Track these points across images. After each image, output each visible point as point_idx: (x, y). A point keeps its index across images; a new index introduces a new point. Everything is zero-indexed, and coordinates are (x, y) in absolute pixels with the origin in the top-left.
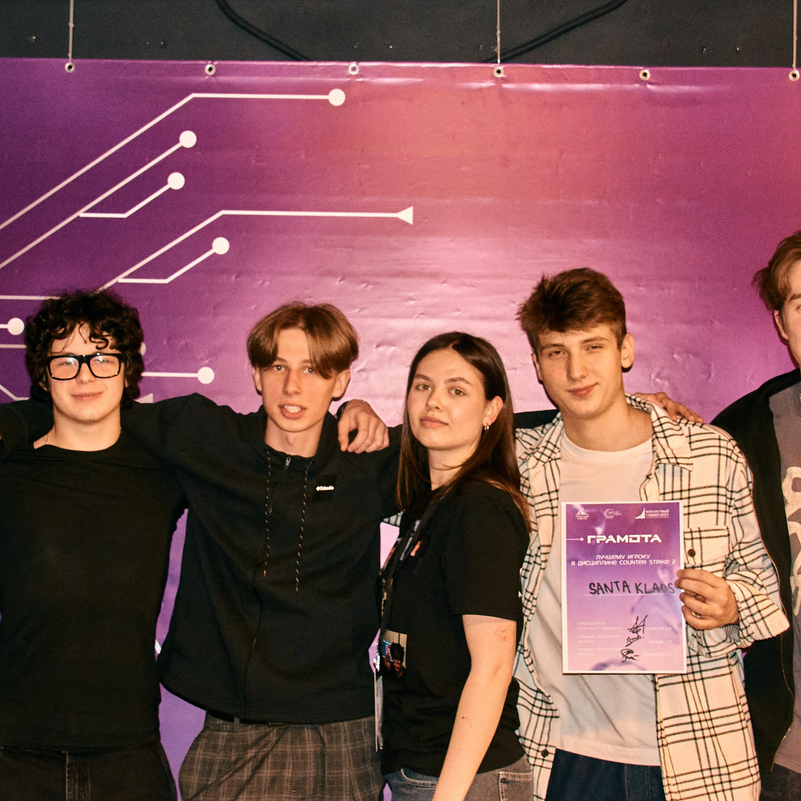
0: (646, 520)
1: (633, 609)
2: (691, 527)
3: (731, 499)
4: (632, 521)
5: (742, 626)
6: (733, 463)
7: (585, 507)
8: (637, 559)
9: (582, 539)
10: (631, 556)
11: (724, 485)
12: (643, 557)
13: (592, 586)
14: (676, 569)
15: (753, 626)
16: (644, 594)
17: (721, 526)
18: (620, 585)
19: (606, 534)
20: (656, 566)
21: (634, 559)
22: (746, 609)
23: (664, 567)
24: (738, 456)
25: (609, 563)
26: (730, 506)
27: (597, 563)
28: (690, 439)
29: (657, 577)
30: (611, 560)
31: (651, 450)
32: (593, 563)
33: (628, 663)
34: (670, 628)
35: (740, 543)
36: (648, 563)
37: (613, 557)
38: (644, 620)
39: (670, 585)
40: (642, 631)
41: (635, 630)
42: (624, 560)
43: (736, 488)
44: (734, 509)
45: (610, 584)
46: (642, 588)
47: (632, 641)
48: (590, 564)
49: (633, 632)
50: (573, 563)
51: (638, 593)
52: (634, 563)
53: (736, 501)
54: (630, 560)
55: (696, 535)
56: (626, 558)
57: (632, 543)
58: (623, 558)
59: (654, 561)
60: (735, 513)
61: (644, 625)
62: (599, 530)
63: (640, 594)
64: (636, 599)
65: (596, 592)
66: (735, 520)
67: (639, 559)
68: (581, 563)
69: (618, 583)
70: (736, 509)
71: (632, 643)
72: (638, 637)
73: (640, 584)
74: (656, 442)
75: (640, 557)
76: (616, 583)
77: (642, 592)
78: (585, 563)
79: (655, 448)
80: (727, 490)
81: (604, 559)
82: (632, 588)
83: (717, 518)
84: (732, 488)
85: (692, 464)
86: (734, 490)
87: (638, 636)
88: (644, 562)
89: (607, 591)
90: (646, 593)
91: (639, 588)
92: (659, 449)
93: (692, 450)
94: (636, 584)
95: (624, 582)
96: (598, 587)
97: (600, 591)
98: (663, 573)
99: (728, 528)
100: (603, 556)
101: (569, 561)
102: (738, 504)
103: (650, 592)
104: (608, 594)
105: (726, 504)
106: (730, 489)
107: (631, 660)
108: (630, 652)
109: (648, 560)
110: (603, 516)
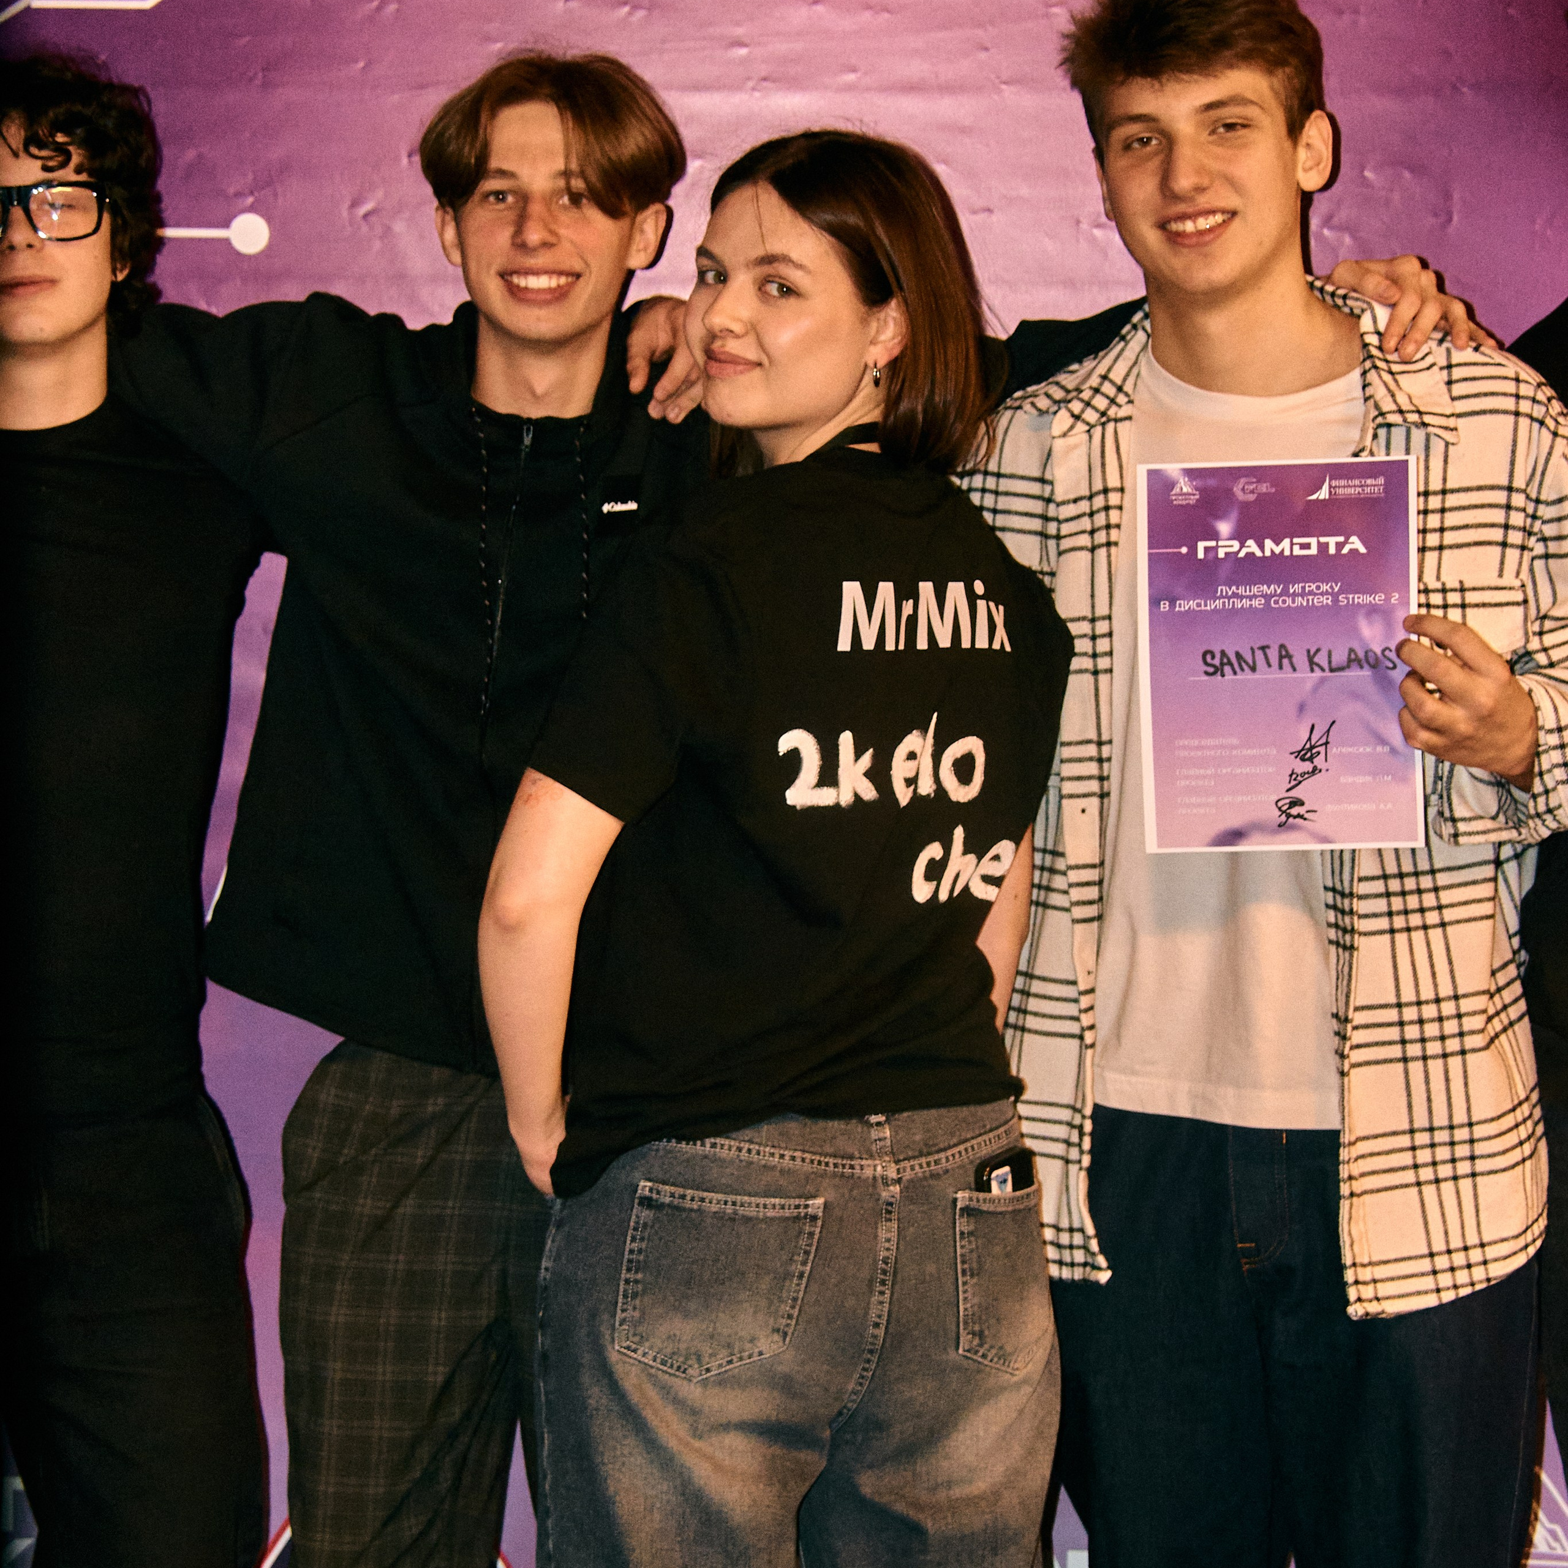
0: (1333, 502)
1: (1302, 708)
2: (1443, 578)
3: (1534, 517)
4: (1300, 507)
6: (1546, 436)
7: (1190, 473)
8: (1311, 593)
9: (1184, 550)
10: (1296, 588)
11: (1523, 487)
12: (1325, 587)
13: (1209, 658)
14: (1401, 615)
16: (1328, 674)
17: (1509, 579)
18: (1273, 654)
19: (1240, 536)
20: (1355, 608)
21: (1303, 594)
23: (1372, 610)
24: (1557, 422)
25: (1246, 603)
26: (1530, 534)
27: (1219, 603)
28: (1450, 374)
29: (1355, 631)
30: (1250, 598)
32: (1211, 606)
33: (1293, 828)
34: (1385, 749)
35: (1545, 617)
36: (1336, 601)
37: (1255, 590)
38: (1328, 731)
39: (1387, 653)
40: (1322, 756)
41: (1306, 754)
42: (1281, 595)
44: (1538, 540)
45: (1250, 652)
46: (1321, 659)
47: (1299, 778)
48: (1203, 608)
49: (1303, 759)
50: (1165, 606)
51: (1312, 670)
52: (1305, 604)
53: (1544, 522)
54: (1295, 595)
55: (1454, 598)
56: (1285, 592)
57: (1297, 556)
58: (1279, 591)
59: (1351, 596)
60: (1539, 549)
61: (1327, 743)
62: (1224, 528)
63: (1318, 673)
64: (1309, 686)
65: (1218, 670)
66: (1539, 564)
67: (1315, 594)
68: (1183, 606)
69: (1268, 651)
70: (1544, 539)
71: (1300, 782)
72: (1315, 771)
73: (1318, 650)
74: (1372, 376)
75: (1318, 588)
76: (1263, 648)
77: (1323, 670)
78: (1192, 604)
79: (1369, 391)
80: (1528, 497)
81: (1235, 595)
82: (1301, 660)
83: (1502, 563)
84: (1539, 492)
85: (1456, 429)
86: (1543, 497)
87: (1315, 768)
88: (1327, 601)
89: (1242, 670)
90: (1332, 670)
91: (1316, 660)
92: (1379, 392)
93: (1453, 399)
94: (1308, 651)
95: (1282, 646)
96: (1221, 660)
97: (1227, 669)
98: (1370, 623)
99: (1523, 586)
100: (1234, 588)
101: (1154, 602)
102: (1550, 530)
103: (1341, 669)
104: (1248, 675)
105: (1524, 529)
106: (1534, 495)
107: (1299, 821)
108: (1297, 802)
109: (1335, 596)
110: (1232, 495)
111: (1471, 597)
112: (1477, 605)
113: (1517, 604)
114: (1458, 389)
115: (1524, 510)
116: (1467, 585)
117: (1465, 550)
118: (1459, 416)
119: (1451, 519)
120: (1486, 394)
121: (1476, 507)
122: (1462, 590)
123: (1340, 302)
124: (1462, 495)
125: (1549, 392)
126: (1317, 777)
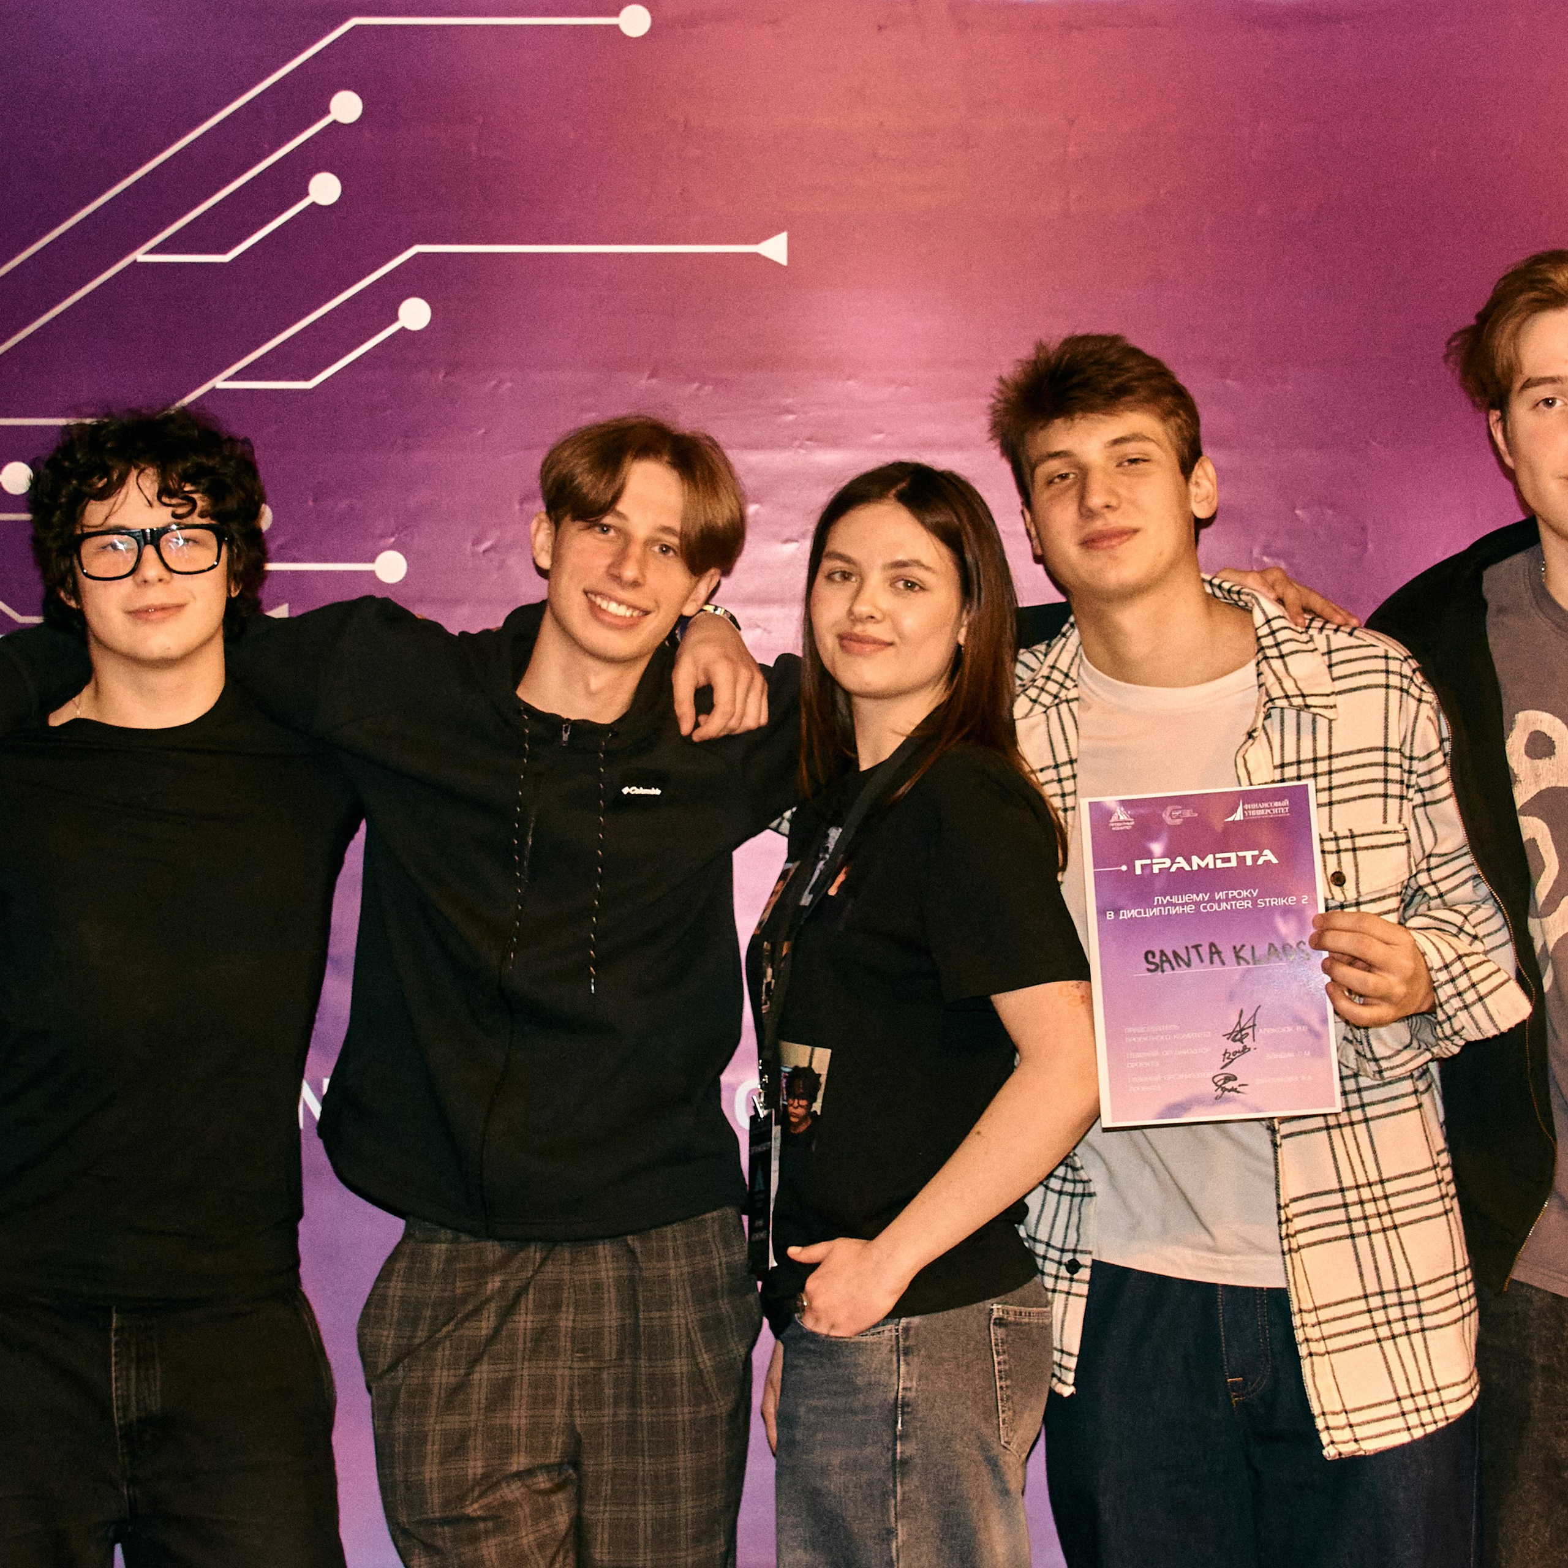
0: (1247, 821)
1: (1231, 996)
2: (1335, 829)
3: (1410, 772)
4: (1219, 828)
5: (1441, 1017)
6: (1413, 703)
7: (1126, 804)
8: (1234, 899)
9: (1124, 868)
10: (1221, 895)
11: (1398, 747)
12: (1245, 893)
13: (1150, 956)
16: (1252, 966)
17: (1393, 824)
18: (1205, 951)
19: (1171, 854)
20: (1272, 909)
21: (1227, 900)
22: (1447, 982)
23: (1286, 911)
24: (1422, 690)
25: (1179, 909)
26: (1408, 787)
27: (1156, 911)
28: (1330, 659)
29: (1276, 931)
30: (1183, 905)
31: (1255, 682)
32: (1150, 913)
33: (1228, 1100)
34: (1305, 1029)
35: (1430, 856)
36: (1255, 904)
37: (1186, 898)
38: (1255, 1015)
39: (1301, 945)
40: (1250, 1037)
41: (1237, 1035)
42: (1208, 902)
43: (1418, 752)
44: (1416, 792)
45: (1185, 951)
46: (1246, 953)
47: (1232, 1057)
48: (1143, 915)
49: (1234, 1040)
50: (1110, 915)
51: (1239, 964)
52: (1229, 908)
53: (1419, 776)
54: (1219, 901)
55: (1345, 844)
56: (1212, 900)
58: (1206, 899)
59: (1267, 900)
60: (1418, 799)
61: (1254, 1025)
62: (1157, 848)
63: (1244, 966)
64: (1237, 977)
65: (1158, 967)
66: (1419, 811)
67: (1238, 900)
68: (1126, 914)
69: (1200, 948)
70: (1421, 790)
71: (1233, 1060)
72: (1245, 1050)
73: (1243, 946)
74: (1264, 666)
75: (1239, 894)
76: (1196, 947)
77: (1248, 963)
78: (1134, 913)
79: (1262, 679)
80: (1402, 755)
81: (1169, 904)
82: (1228, 955)
83: (1385, 811)
84: (1411, 751)
85: (1335, 706)
86: (1415, 754)
87: (1245, 1047)
88: (1247, 904)
89: (1179, 965)
90: (1255, 962)
91: (1241, 954)
92: (1270, 680)
93: (1333, 680)
94: (1235, 948)
95: (1212, 945)
96: (1161, 957)
97: (1166, 965)
98: (1285, 922)
99: (1406, 829)
100: (1168, 898)
101: (1101, 912)
103: (1263, 961)
104: (1183, 970)
105: (1402, 782)
106: (1407, 754)
107: (1234, 1094)
108: (1231, 1078)
109: (1254, 901)
110: (1162, 821)
111: (1360, 842)
112: (1367, 848)
113: (1402, 844)
114: (1337, 671)
115: (1401, 766)
116: (1356, 832)
117: (1352, 803)
118: (1340, 693)
119: (1337, 779)
120: (1361, 673)
121: (1358, 767)
122: (1353, 837)
123: (1235, 597)
124: (1345, 758)
125: (1414, 664)
126: (1247, 1054)
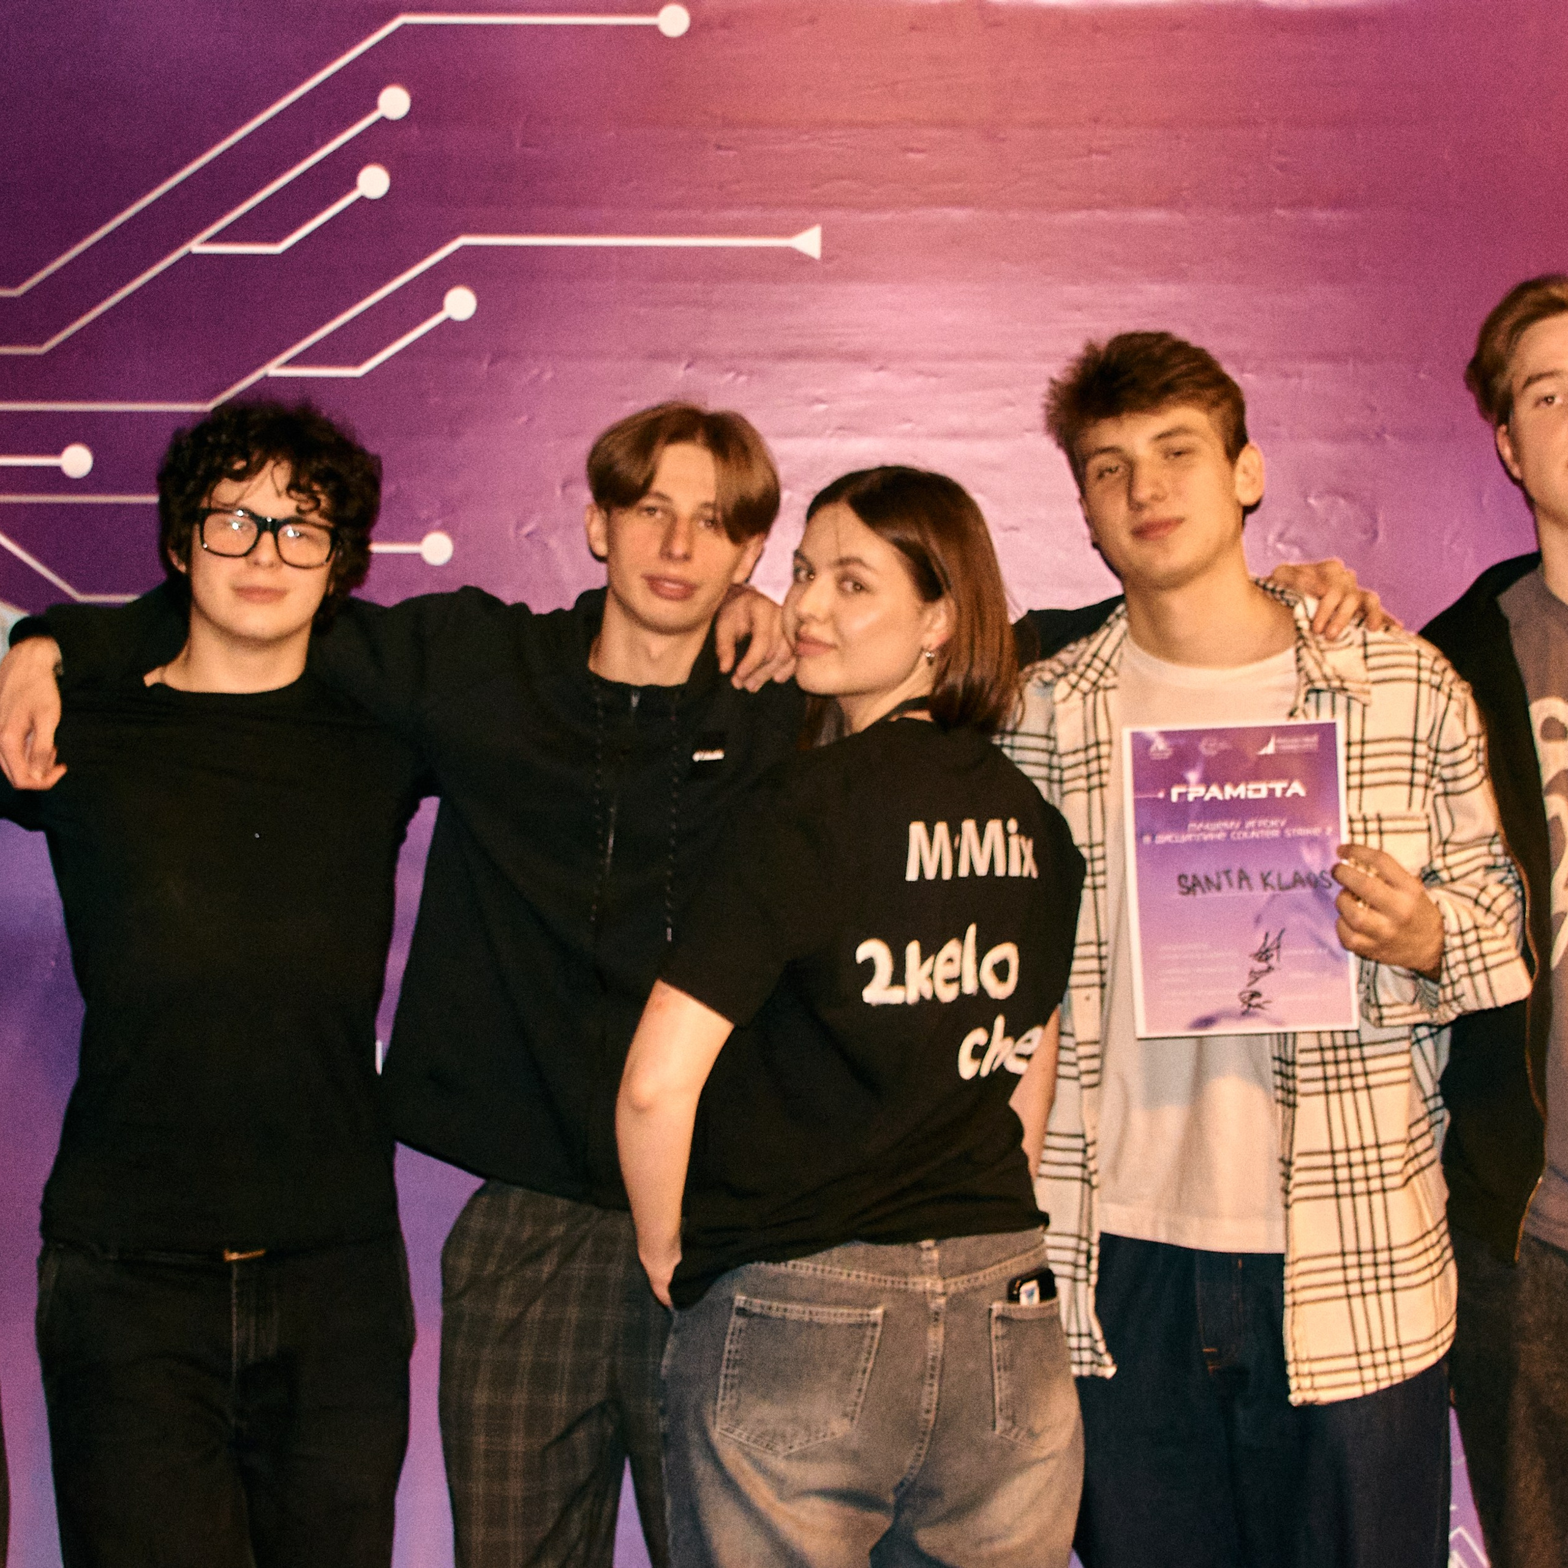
0: (1278, 754)
1: (1258, 920)
4: (1251, 760)
7: (1166, 735)
8: (1262, 828)
9: (1161, 795)
10: (1251, 823)
12: (1273, 823)
13: (1183, 881)
15: (1466, 982)
16: (1278, 892)
18: (1234, 877)
19: (1205, 783)
20: (1297, 839)
21: (1257, 828)
23: (1312, 841)
25: (1211, 836)
27: (1189, 837)
29: (1300, 859)
30: (1215, 832)
32: (1184, 839)
33: (1253, 1015)
34: (1326, 952)
36: (1282, 833)
37: (1218, 825)
38: (1279, 937)
39: (1324, 875)
40: (1275, 957)
41: (1263, 955)
42: (1239, 830)
43: (1445, 745)
45: (1215, 875)
46: (1273, 880)
47: (1258, 975)
48: (1177, 841)
49: (1260, 960)
50: (1147, 839)
51: (1265, 889)
52: (1258, 836)
54: (1250, 830)
56: (1242, 827)
57: (1252, 798)
58: (1237, 826)
59: (1294, 829)
60: (1440, 788)
61: (1279, 947)
62: (1193, 776)
63: (1269, 892)
64: (1263, 901)
65: (1190, 890)
67: (1267, 828)
68: (1162, 839)
69: (1230, 874)
70: (1444, 781)
71: (1258, 978)
72: (1270, 969)
73: (1269, 874)
75: (1268, 823)
76: (1226, 872)
77: (1273, 887)
78: (1169, 839)
80: (1429, 747)
81: (1202, 830)
82: (1256, 880)
87: (1270, 967)
88: (1276, 833)
89: (1210, 889)
90: (1282, 888)
91: (1268, 880)
94: (1262, 874)
95: (1241, 871)
96: (1193, 882)
97: (1198, 889)
98: (1310, 852)
100: (1201, 824)
101: (1139, 836)
102: (1447, 773)
103: (1288, 888)
104: (1213, 894)
106: (1434, 744)
107: (1258, 1010)
108: (1255, 994)
109: (1282, 830)
110: (1197, 752)
126: (1272, 974)
